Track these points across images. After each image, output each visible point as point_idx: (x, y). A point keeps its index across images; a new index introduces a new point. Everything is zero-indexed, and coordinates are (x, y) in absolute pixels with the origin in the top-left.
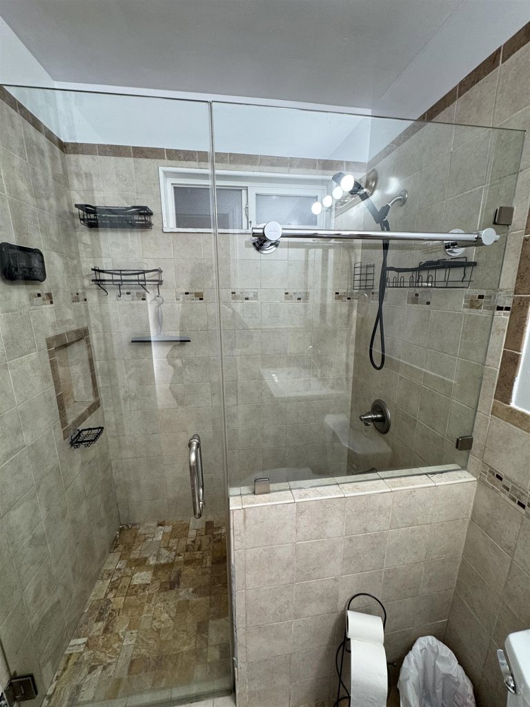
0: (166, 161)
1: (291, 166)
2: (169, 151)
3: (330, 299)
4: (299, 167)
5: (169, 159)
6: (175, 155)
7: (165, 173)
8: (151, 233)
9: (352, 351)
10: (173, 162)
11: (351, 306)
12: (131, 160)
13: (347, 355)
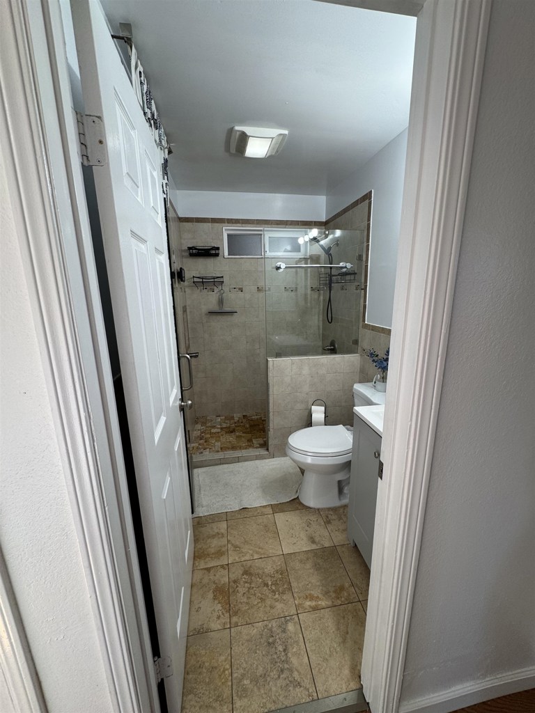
0: (226, 224)
1: (287, 225)
2: (228, 219)
3: (309, 291)
4: (290, 225)
5: (228, 223)
6: (230, 221)
7: (226, 230)
8: (218, 258)
9: (321, 319)
10: (230, 225)
11: (319, 295)
12: (210, 224)
13: (319, 321)
